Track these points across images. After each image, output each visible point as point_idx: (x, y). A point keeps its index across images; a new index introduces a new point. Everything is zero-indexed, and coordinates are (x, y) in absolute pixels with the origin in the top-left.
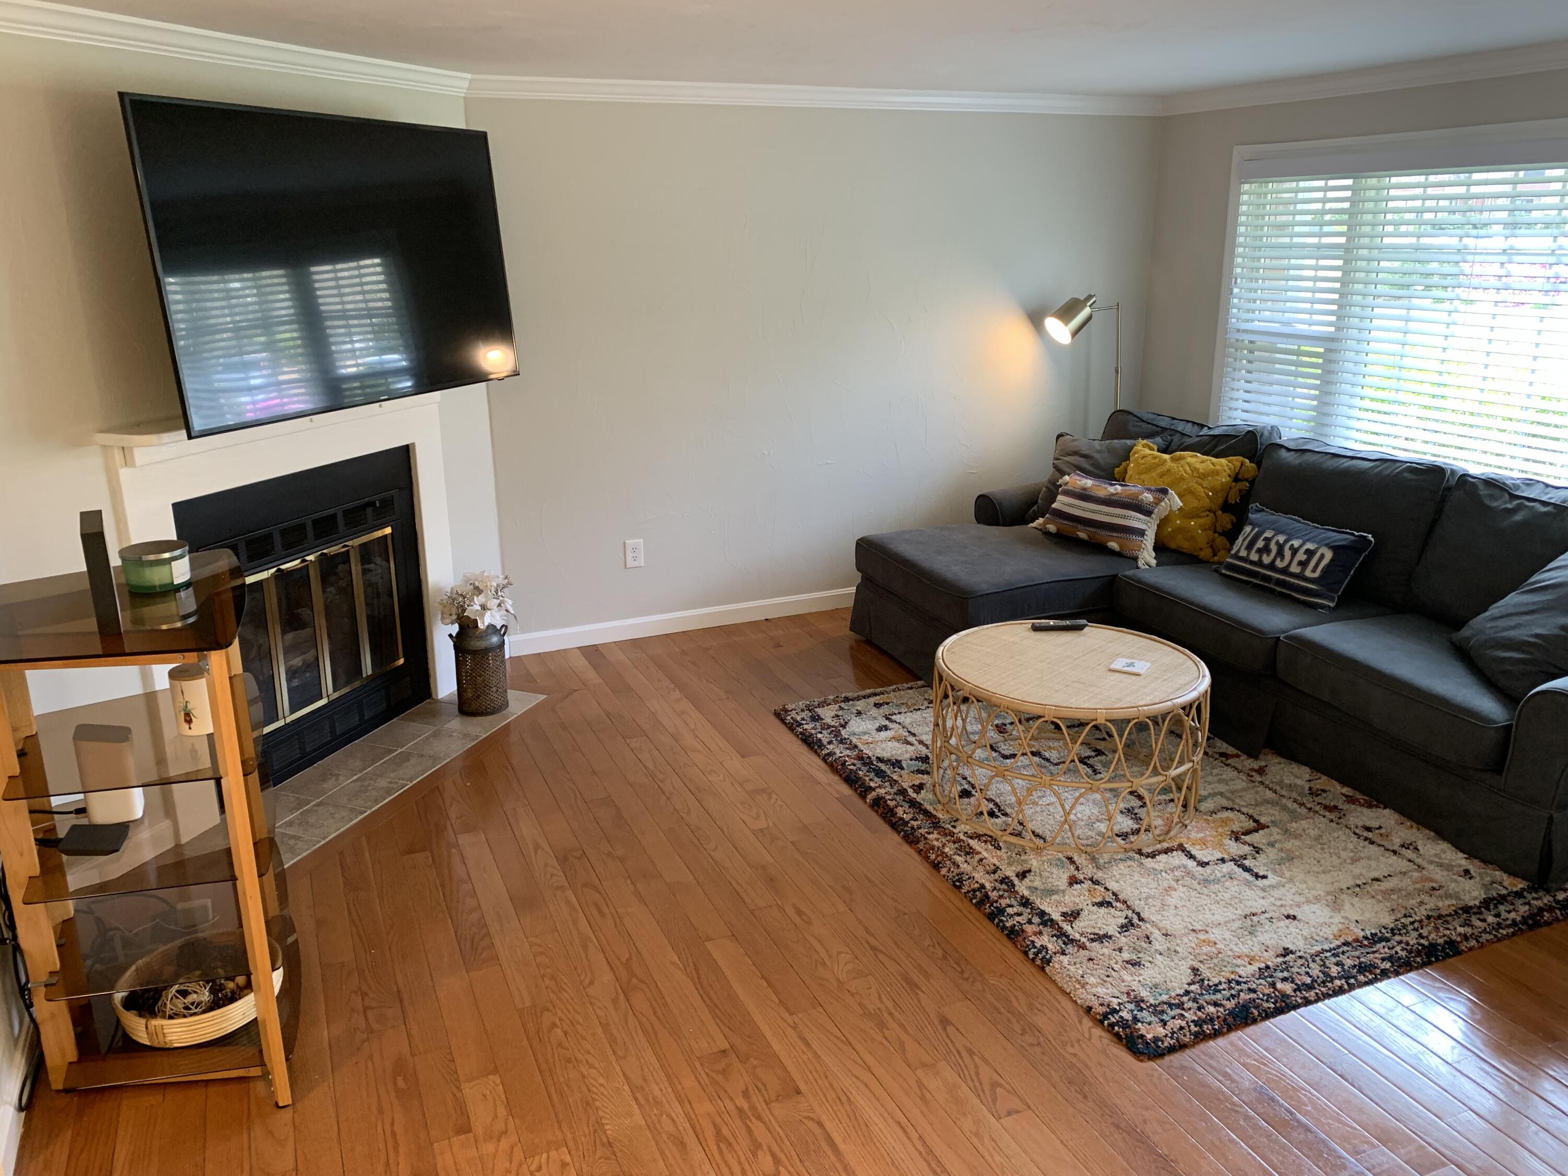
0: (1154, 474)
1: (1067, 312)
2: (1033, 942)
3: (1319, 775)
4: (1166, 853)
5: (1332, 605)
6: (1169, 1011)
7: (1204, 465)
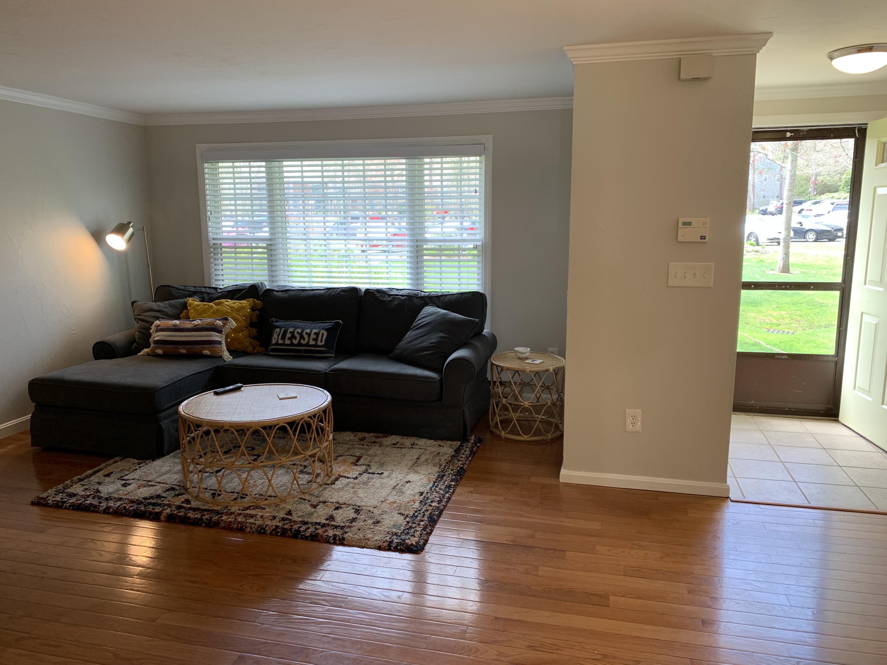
0: (209, 313)
1: (120, 229)
2: (327, 536)
3: (357, 433)
4: (337, 480)
5: (333, 355)
6: (410, 531)
7: (235, 304)
